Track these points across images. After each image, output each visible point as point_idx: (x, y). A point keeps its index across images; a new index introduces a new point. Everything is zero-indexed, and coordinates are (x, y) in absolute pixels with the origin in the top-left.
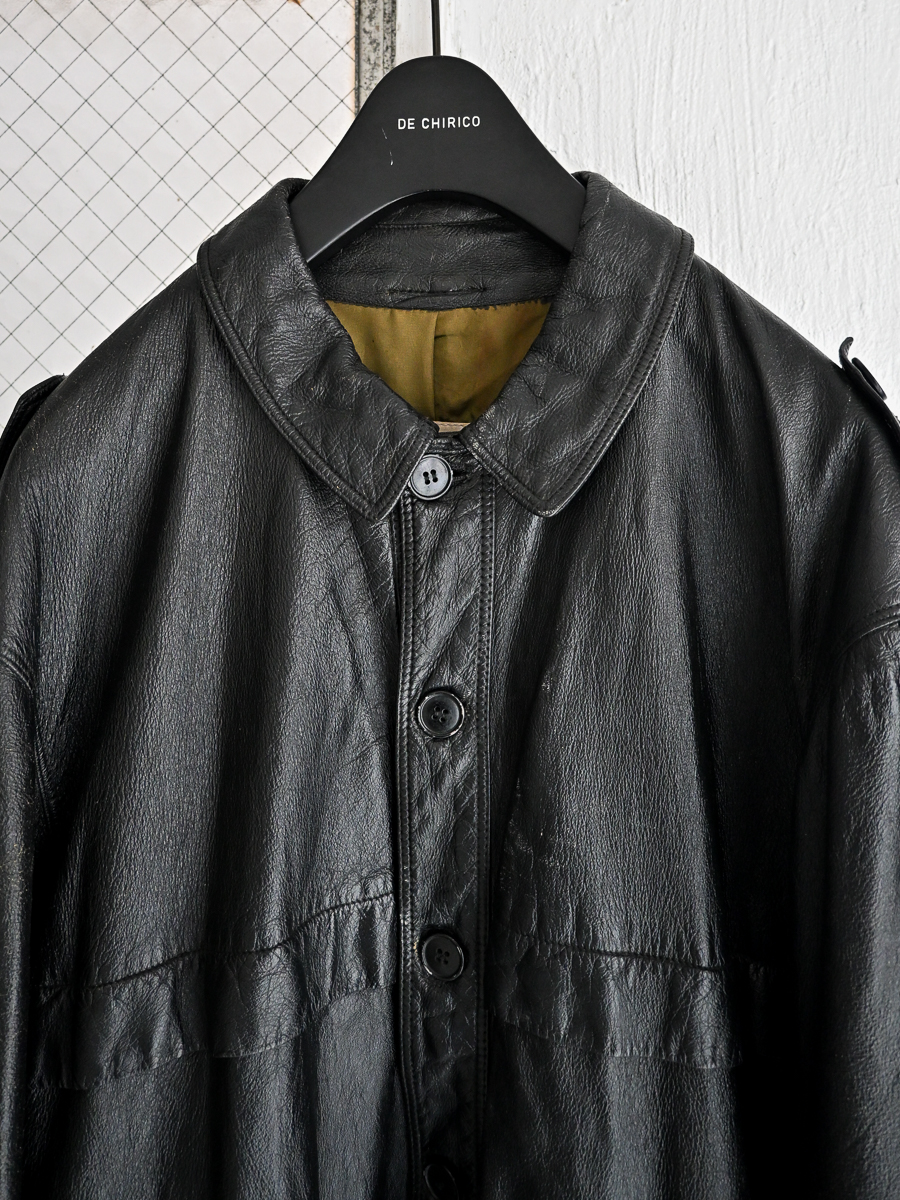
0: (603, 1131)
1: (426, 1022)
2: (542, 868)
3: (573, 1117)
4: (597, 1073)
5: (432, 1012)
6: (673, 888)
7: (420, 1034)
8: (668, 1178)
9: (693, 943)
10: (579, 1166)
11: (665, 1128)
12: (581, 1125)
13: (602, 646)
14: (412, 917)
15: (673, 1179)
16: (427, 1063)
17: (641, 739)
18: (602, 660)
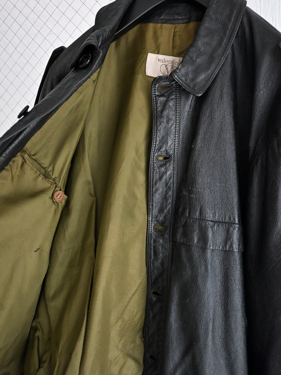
0: (206, 268)
1: (154, 247)
2: (190, 198)
3: (198, 266)
4: (205, 254)
5: (156, 244)
6: (229, 202)
7: (152, 250)
8: (225, 283)
9: (234, 217)
10: (199, 279)
11: (224, 270)
12: (200, 268)
13: (210, 133)
14: (152, 218)
15: (226, 283)
16: (154, 259)
18: (209, 137)
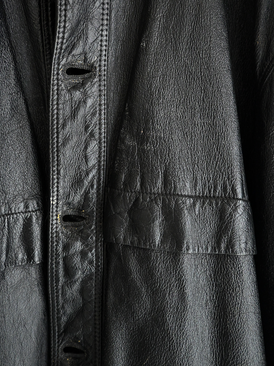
0: (182, 296)
1: (65, 259)
2: (143, 153)
3: (164, 290)
4: (178, 264)
5: (69, 253)
6: (221, 155)
7: (61, 266)
8: (220, 321)
9: (233, 185)
10: (168, 316)
11: (217, 293)
12: (169, 294)
13: (176, 17)
14: (57, 199)
15: (223, 320)
16: (65, 282)
17: (201, 69)
18: (176, 25)
